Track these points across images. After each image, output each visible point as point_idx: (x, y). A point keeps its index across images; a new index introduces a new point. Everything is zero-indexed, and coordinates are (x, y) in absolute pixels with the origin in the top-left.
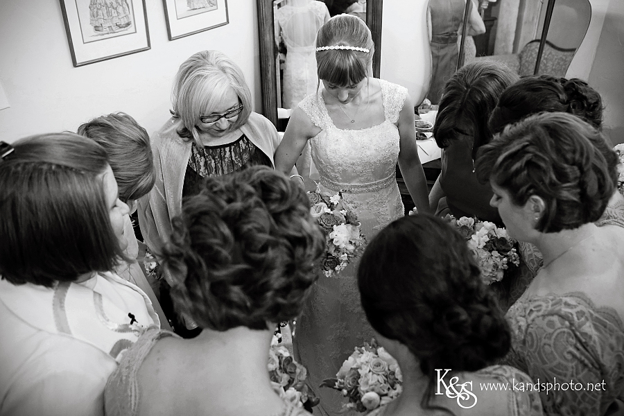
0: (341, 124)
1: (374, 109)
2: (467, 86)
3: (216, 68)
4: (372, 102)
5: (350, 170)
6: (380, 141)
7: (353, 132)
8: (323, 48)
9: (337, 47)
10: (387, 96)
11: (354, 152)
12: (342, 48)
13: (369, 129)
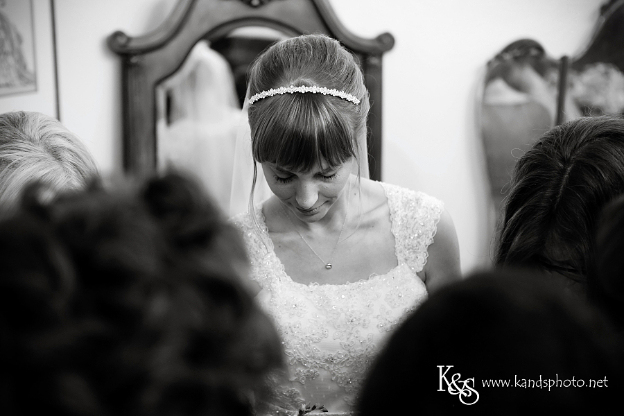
0: (301, 272)
1: (372, 239)
2: (565, 161)
3: (41, 148)
4: (368, 226)
5: (323, 374)
6: (388, 308)
7: (329, 289)
8: (264, 94)
9: (292, 89)
10: (401, 213)
11: (332, 333)
12: (303, 90)
13: (363, 283)
